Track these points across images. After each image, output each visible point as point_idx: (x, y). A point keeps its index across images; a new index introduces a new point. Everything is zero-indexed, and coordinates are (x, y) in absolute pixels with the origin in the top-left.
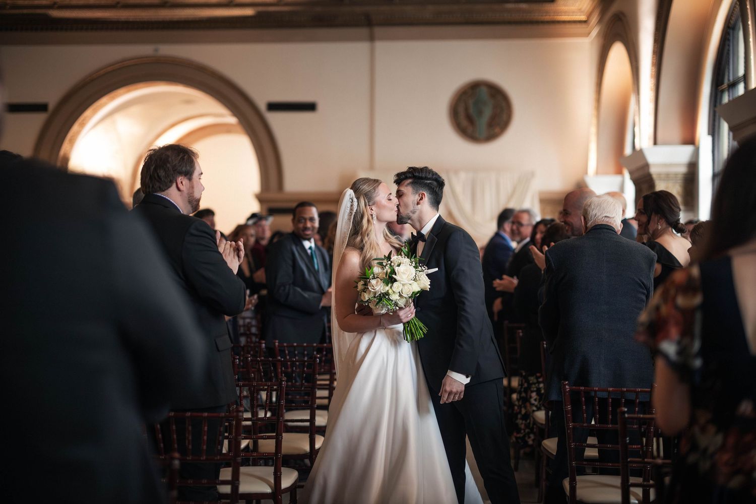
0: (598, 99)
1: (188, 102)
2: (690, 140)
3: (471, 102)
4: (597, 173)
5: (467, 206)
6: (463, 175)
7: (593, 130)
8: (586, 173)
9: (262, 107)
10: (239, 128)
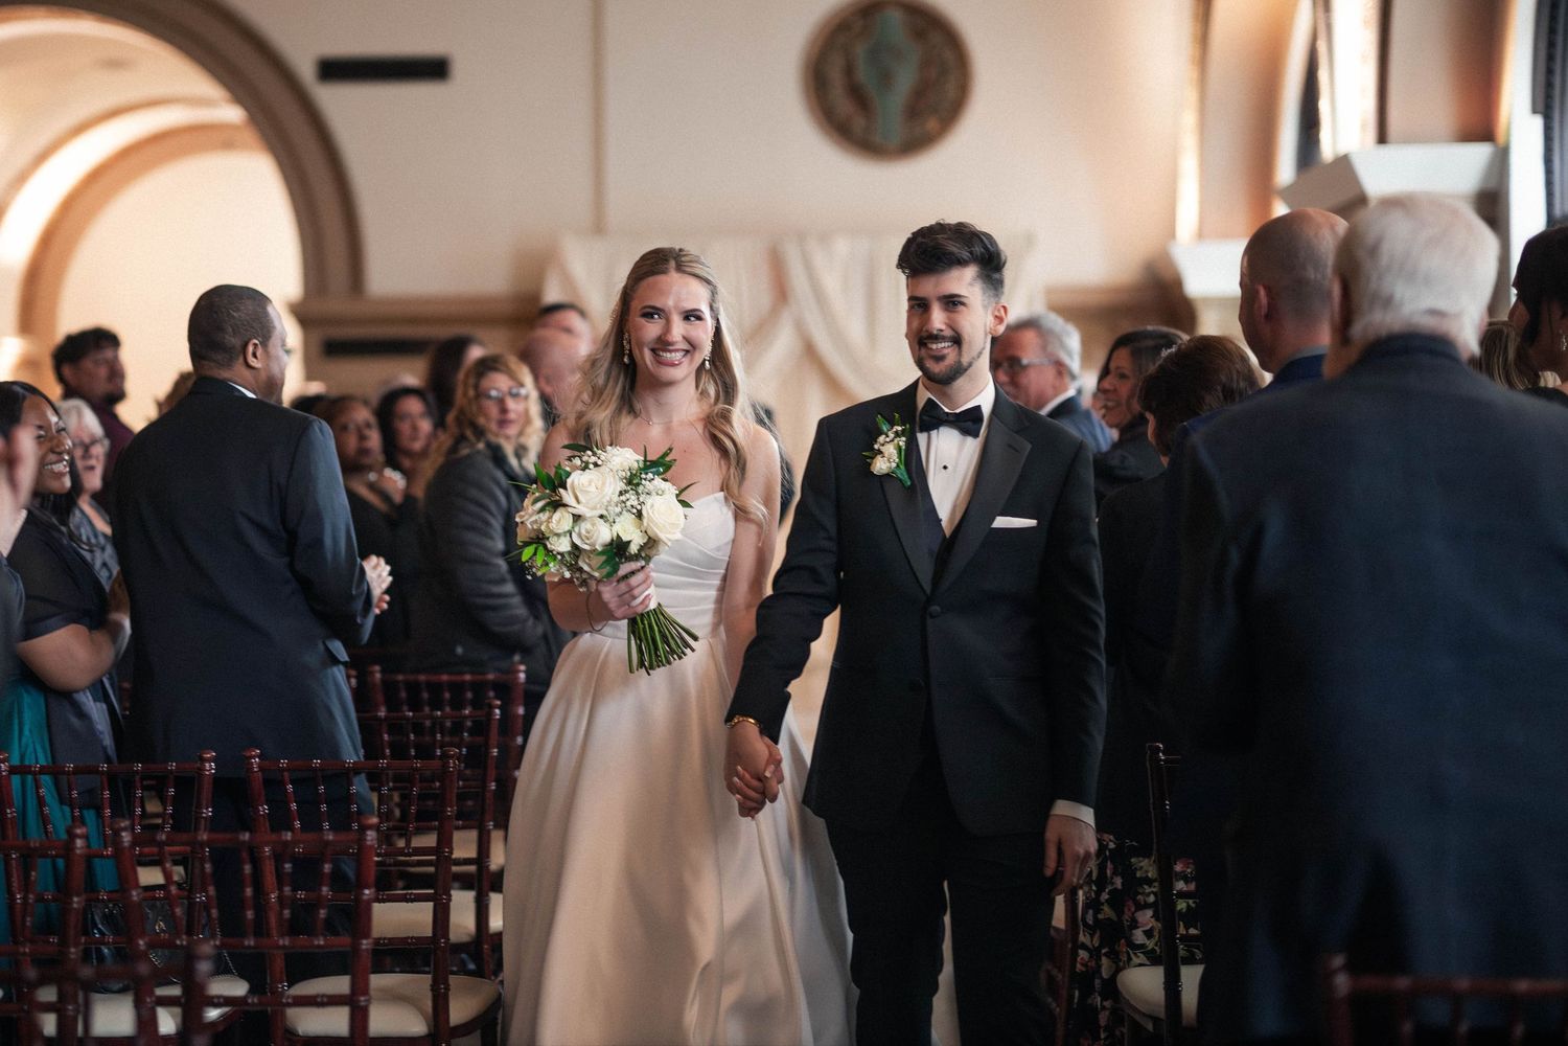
0: (1203, 38)
1: (115, 64)
2: (1480, 126)
3: (860, 51)
4: (1201, 235)
5: (855, 329)
6: (842, 246)
7: (1189, 119)
8: (1171, 234)
9: (306, 71)
10: (250, 136)
